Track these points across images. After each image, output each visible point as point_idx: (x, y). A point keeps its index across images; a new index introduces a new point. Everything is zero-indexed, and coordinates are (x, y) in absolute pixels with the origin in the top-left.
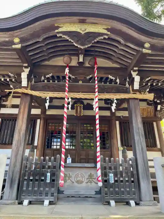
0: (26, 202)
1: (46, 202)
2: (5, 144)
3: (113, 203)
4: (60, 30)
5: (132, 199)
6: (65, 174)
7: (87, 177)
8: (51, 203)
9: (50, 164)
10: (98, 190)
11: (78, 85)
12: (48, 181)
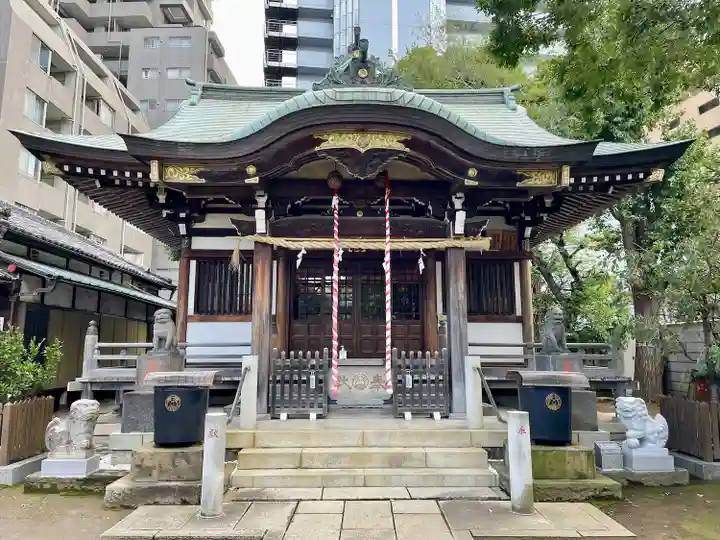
0: (283, 416)
1: (313, 416)
2: (212, 312)
3: (408, 415)
4: (324, 146)
5: (437, 410)
6: (339, 378)
7: (371, 380)
8: (319, 417)
9: (314, 362)
10: (388, 398)
11: (355, 220)
12: (313, 385)
